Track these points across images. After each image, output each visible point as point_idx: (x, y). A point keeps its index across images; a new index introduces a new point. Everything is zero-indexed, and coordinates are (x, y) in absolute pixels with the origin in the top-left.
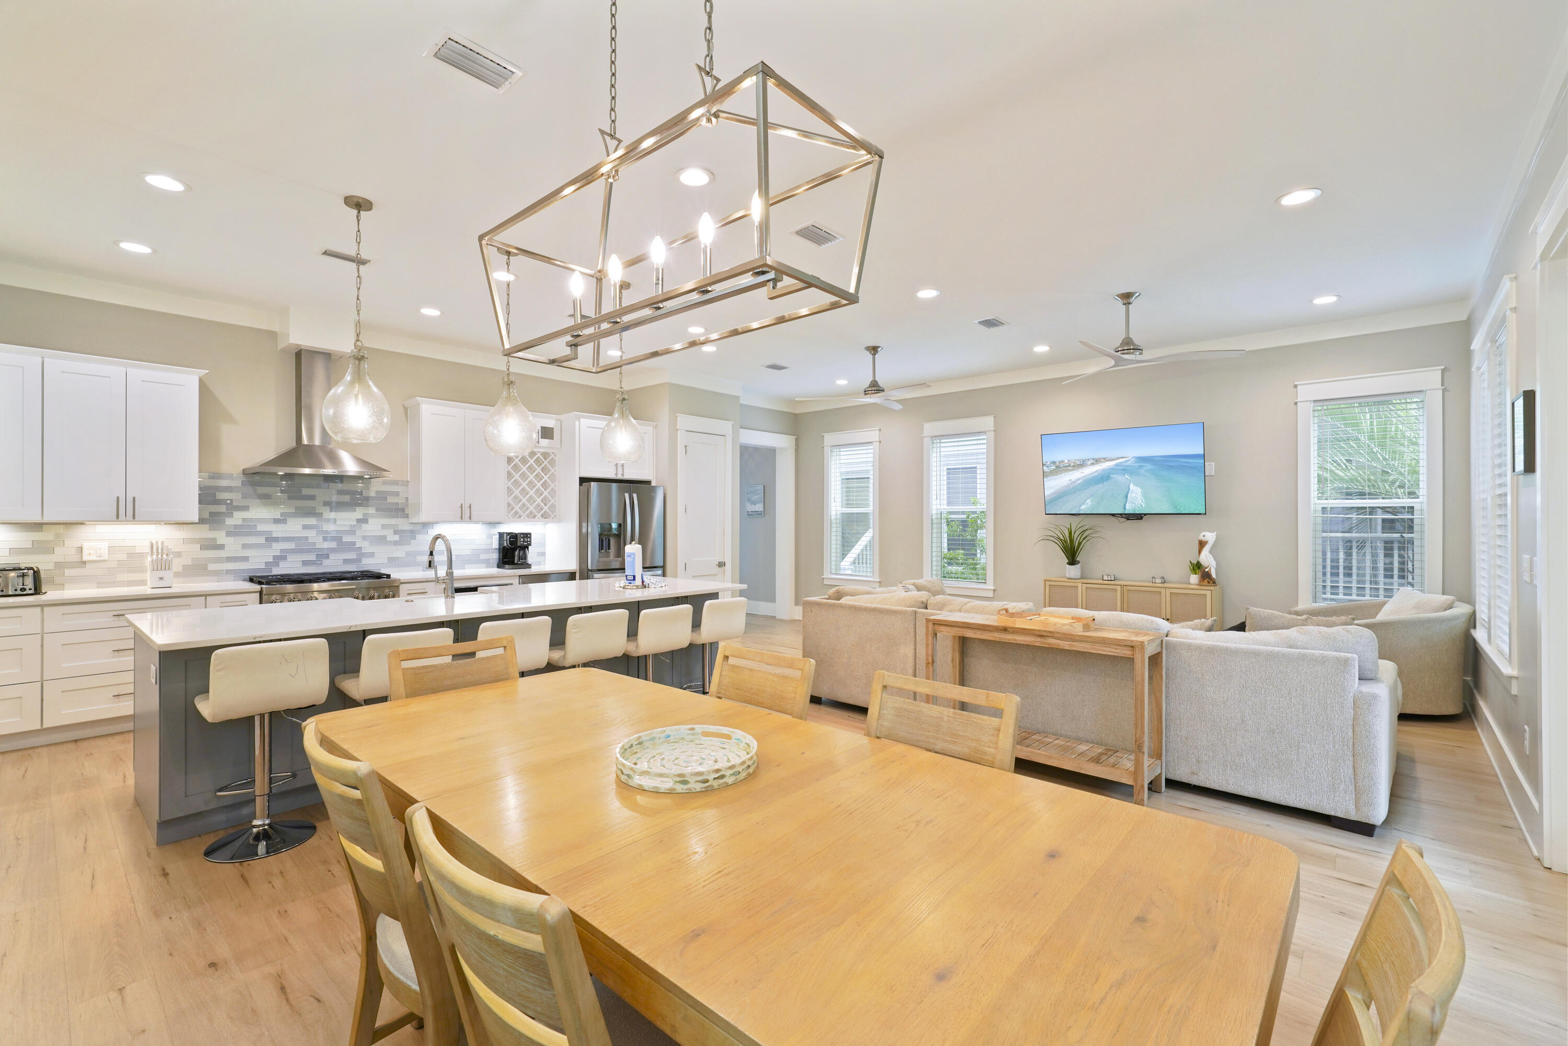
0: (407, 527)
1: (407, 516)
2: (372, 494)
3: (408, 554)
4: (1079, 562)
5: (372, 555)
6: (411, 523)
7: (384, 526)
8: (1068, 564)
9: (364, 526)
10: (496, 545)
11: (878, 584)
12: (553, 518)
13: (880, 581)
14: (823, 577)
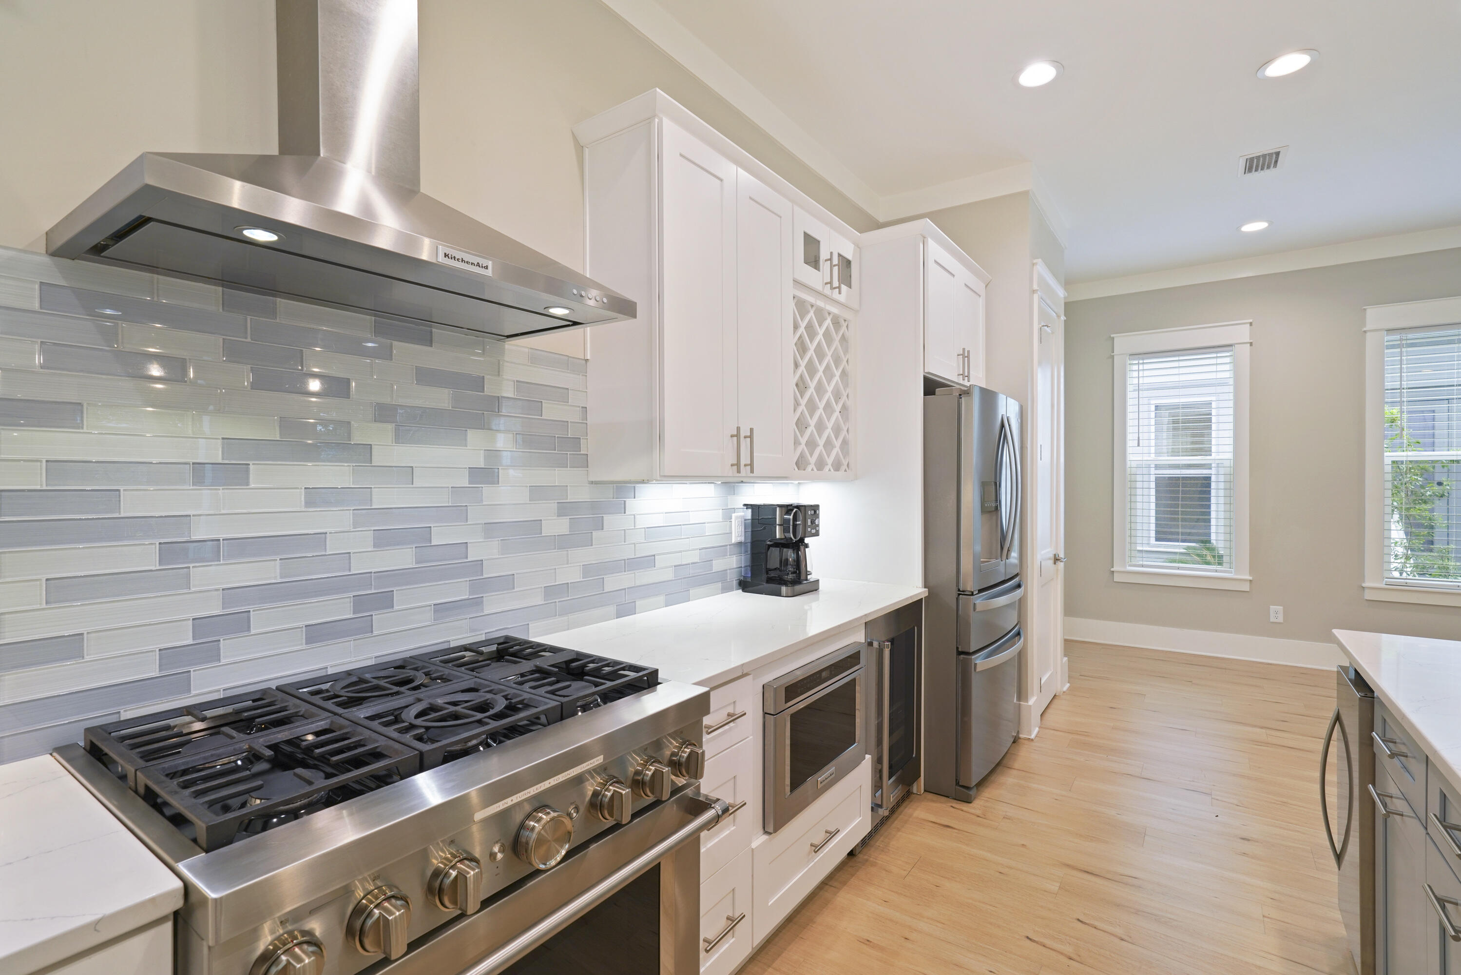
0: (581, 494)
1: (584, 462)
2: (508, 391)
3: (587, 570)
5: (507, 583)
6: (592, 483)
7: (537, 492)
9: (487, 490)
10: (737, 534)
11: (1248, 583)
12: (845, 471)
13: (1251, 578)
14: (1112, 569)
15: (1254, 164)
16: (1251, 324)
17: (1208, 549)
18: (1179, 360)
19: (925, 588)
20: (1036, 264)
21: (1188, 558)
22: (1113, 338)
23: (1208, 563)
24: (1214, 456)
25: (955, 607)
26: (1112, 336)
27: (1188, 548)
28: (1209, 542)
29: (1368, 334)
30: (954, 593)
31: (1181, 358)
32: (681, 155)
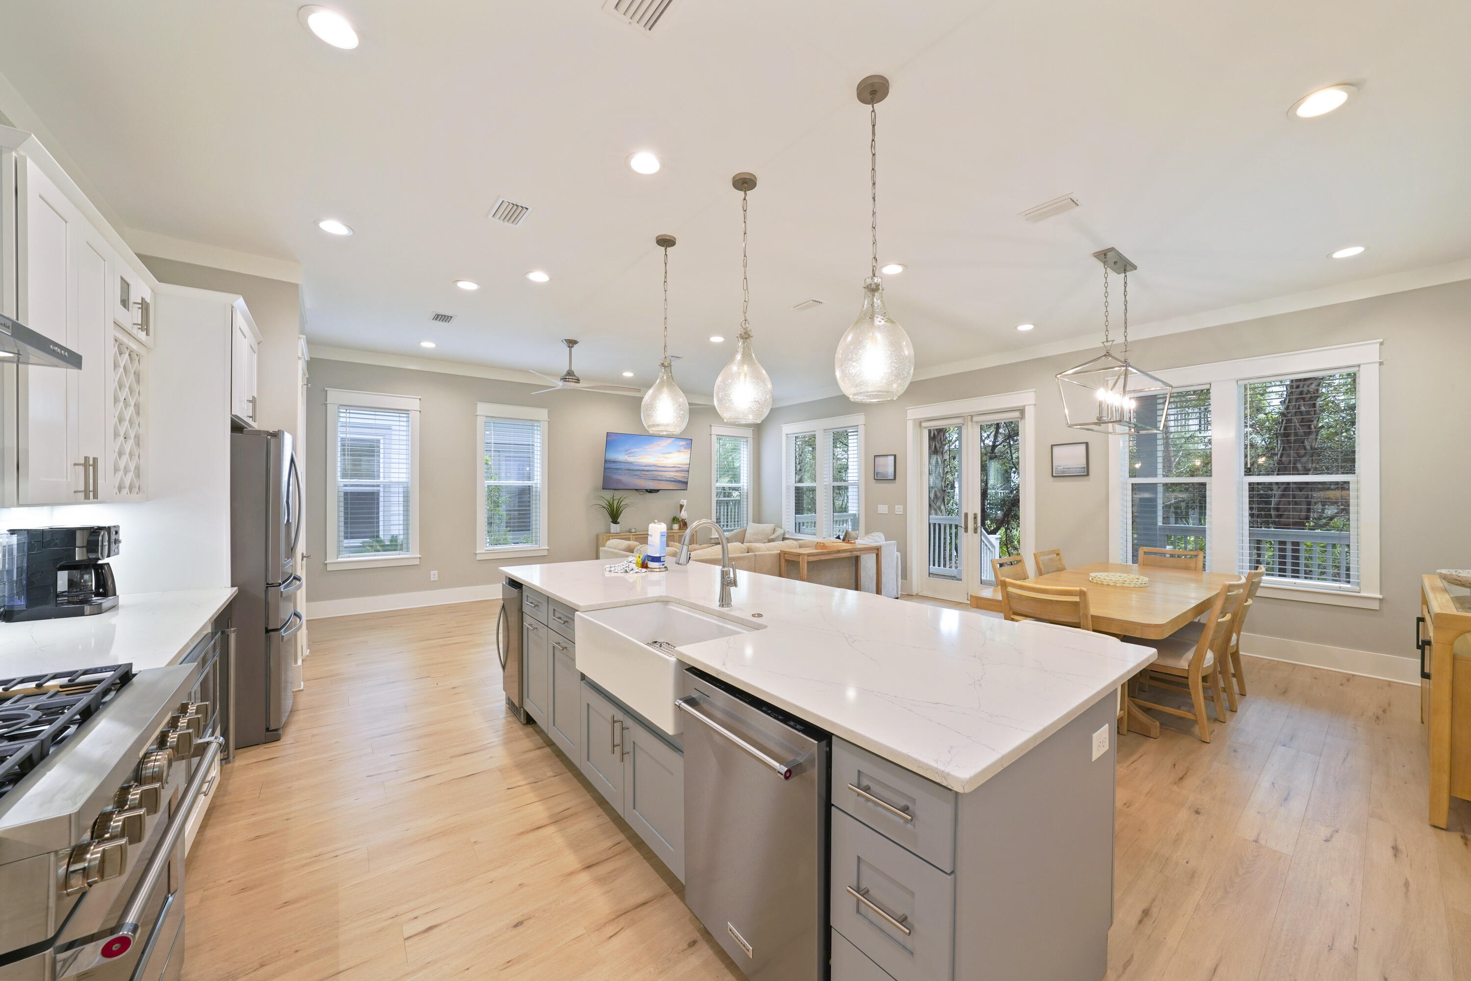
4: (619, 523)
8: (612, 522)
11: (419, 559)
12: (137, 493)
13: (420, 556)
14: (326, 562)
15: (438, 317)
16: (420, 399)
17: (378, 541)
18: (375, 415)
19: (233, 586)
20: (301, 338)
21: (364, 549)
22: (327, 391)
23: (379, 551)
24: (381, 480)
25: (264, 598)
26: (326, 389)
27: (363, 543)
28: (378, 536)
29: (478, 417)
30: (263, 586)
31: (377, 413)
32: (40, 196)
